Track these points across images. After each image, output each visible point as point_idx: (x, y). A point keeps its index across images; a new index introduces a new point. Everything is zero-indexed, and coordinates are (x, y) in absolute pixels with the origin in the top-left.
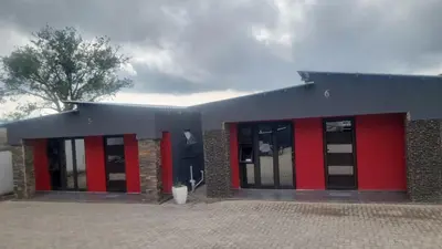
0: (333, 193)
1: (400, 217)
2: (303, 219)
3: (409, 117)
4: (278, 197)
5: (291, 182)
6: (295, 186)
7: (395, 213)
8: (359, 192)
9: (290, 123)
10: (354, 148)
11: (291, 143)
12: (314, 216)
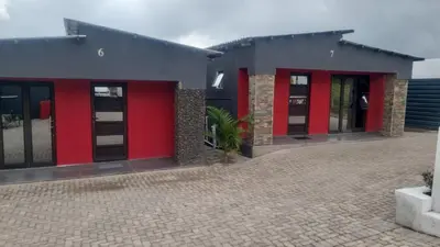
0: (103, 166)
1: (177, 181)
2: (77, 200)
3: (180, 86)
4: (29, 178)
5: (49, 158)
6: (54, 162)
7: (169, 178)
8: (129, 162)
9: (49, 84)
10: (125, 116)
11: (51, 113)
12: (89, 194)
